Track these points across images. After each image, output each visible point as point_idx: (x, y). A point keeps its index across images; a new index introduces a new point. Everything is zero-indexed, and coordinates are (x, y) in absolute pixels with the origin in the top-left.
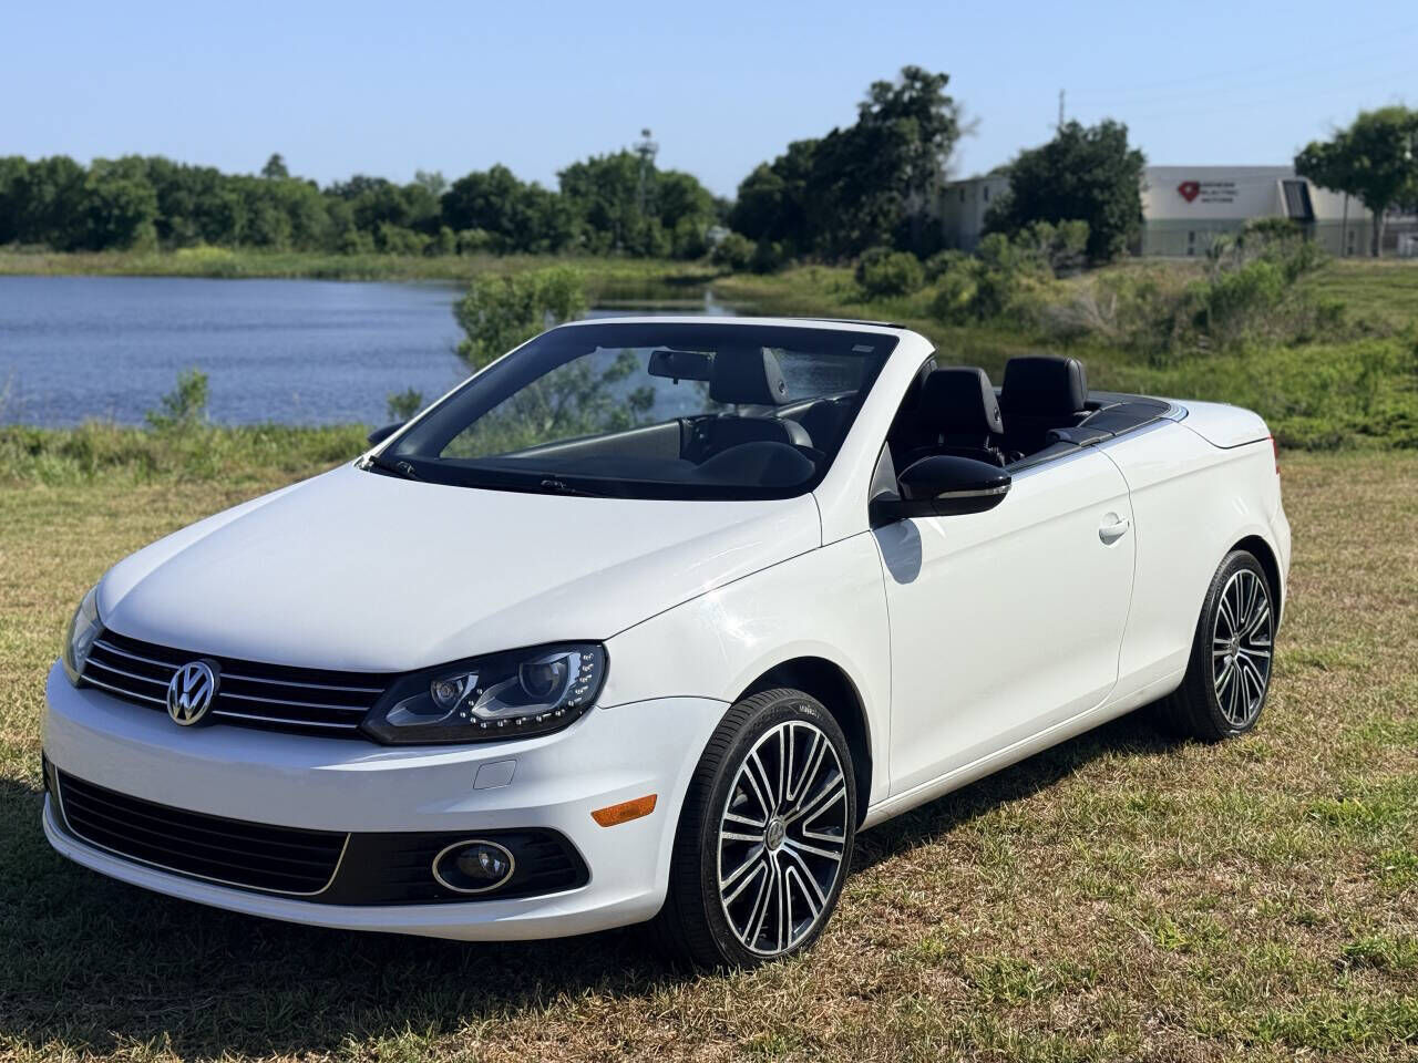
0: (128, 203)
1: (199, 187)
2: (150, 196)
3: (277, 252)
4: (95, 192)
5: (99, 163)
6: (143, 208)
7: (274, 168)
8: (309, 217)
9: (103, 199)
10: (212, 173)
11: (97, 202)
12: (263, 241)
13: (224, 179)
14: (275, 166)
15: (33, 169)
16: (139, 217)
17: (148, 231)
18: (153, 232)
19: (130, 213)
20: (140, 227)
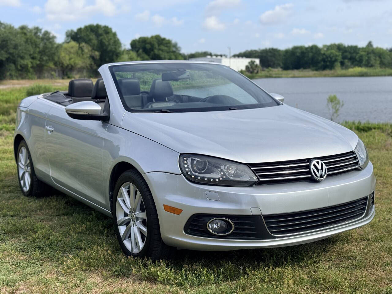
0: (333, 57)
1: (352, 51)
2: (339, 55)
3: (375, 69)
4: (324, 54)
5: (325, 46)
6: (337, 58)
7: (369, 45)
8: (384, 58)
9: (326, 56)
10: (356, 47)
11: (324, 57)
12: (372, 66)
13: (360, 49)
14: (370, 44)
15: (306, 49)
16: (336, 60)
17: (338, 64)
18: (339, 64)
19: (333, 59)
20: (336, 63)
